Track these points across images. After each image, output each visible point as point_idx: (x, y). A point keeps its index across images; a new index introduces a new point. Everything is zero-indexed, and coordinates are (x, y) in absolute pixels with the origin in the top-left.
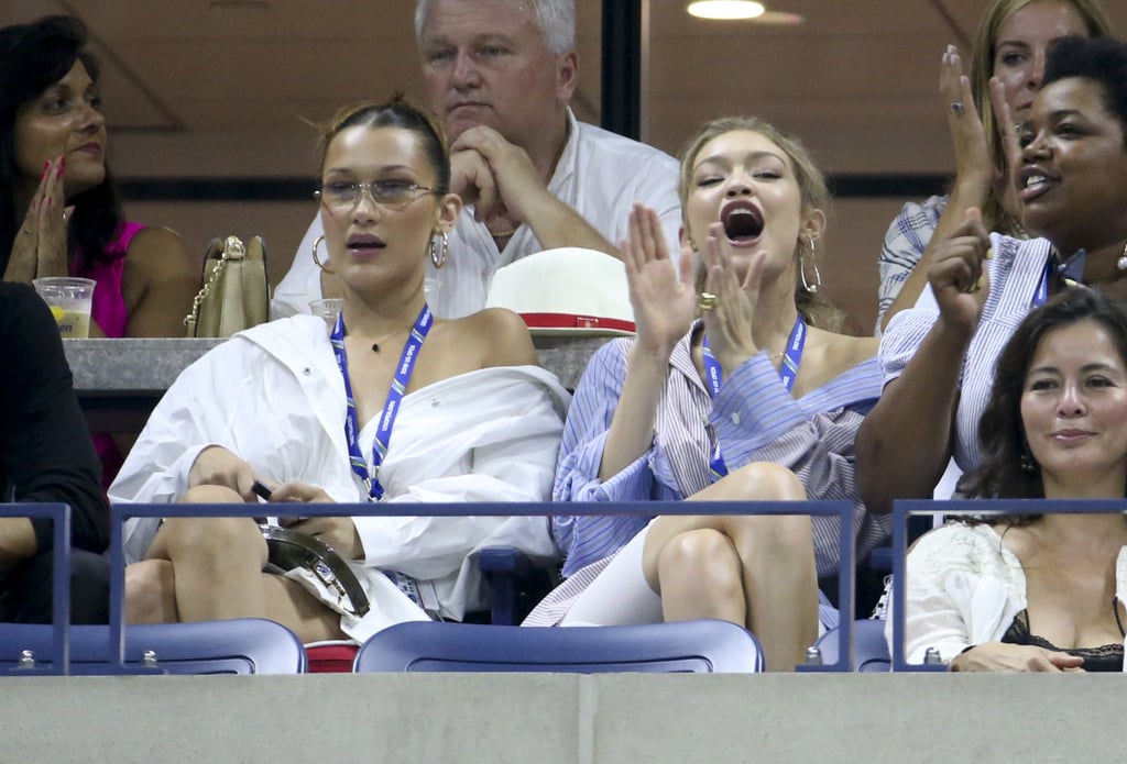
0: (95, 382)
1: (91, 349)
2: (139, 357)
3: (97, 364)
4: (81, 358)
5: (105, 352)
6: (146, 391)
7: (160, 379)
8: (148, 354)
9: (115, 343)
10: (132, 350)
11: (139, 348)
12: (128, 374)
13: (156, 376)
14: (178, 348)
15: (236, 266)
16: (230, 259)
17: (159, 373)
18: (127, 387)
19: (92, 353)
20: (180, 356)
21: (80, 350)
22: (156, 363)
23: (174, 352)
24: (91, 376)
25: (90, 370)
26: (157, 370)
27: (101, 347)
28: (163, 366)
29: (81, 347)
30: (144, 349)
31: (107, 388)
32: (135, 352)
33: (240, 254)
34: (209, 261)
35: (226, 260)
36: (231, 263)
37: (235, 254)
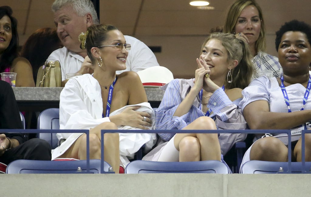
3: (21, 94)
4: (17, 92)
5: (23, 91)
6: (34, 101)
7: (38, 98)
8: (35, 91)
9: (26, 88)
11: (32, 90)
12: (29, 96)
14: (42, 90)
15: (53, 69)
16: (52, 67)
17: (38, 96)
18: (29, 100)
19: (20, 91)
20: (43, 92)
22: (37, 93)
24: (20, 97)
25: (20, 95)
26: (37, 95)
27: (22, 89)
29: (17, 89)
30: (33, 90)
31: (24, 100)
33: (54, 65)
34: (46, 67)
35: (51, 67)
36: (52, 68)
37: (53, 66)
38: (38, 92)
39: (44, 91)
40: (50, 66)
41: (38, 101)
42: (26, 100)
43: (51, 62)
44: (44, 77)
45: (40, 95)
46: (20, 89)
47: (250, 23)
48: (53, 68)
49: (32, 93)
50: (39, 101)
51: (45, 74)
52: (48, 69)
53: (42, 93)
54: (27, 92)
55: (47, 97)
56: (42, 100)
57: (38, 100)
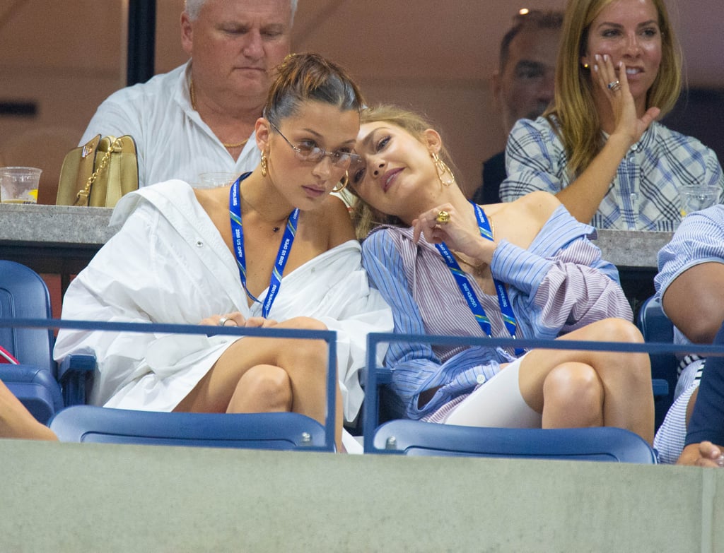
0: (33, 236)
1: (30, 212)
2: (64, 219)
3: (35, 223)
4: (23, 218)
6: (68, 243)
10: (60, 213)
12: (56, 231)
13: (76, 233)
14: (92, 214)
16: (114, 152)
18: (55, 240)
19: (31, 214)
20: (93, 219)
21: (22, 212)
23: (88, 216)
25: (30, 226)
27: (37, 210)
28: (81, 226)
29: (24, 210)
30: (68, 213)
31: (42, 240)
32: (62, 215)
33: (120, 148)
34: (98, 152)
35: (111, 153)
36: (113, 155)
37: (117, 149)
38: (79, 221)
39: (98, 217)
40: (109, 149)
41: (79, 244)
42: (48, 240)
43: (111, 138)
44: (92, 180)
45: (85, 230)
46: (30, 210)
47: (633, 40)
48: (118, 157)
49: (62, 221)
50: (82, 244)
51: (93, 172)
52: (103, 157)
53: (89, 222)
54: (49, 220)
55: (103, 235)
56: (89, 242)
57: (80, 242)
